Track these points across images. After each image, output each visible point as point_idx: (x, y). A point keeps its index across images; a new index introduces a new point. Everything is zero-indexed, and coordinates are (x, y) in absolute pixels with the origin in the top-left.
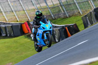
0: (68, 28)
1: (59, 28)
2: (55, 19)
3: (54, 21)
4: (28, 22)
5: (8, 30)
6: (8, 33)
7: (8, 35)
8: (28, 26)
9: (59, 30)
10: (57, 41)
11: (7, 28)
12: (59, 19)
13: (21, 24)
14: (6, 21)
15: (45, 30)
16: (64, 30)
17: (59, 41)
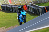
0: (46, 8)
1: (41, 8)
2: (40, 3)
3: (39, 4)
4: (26, 5)
5: (16, 9)
6: (16, 10)
7: (16, 11)
8: (26, 7)
9: (42, 9)
10: (41, 14)
11: (16, 8)
12: (41, 3)
13: (23, 6)
14: (15, 4)
15: (23, 15)
16: (44, 9)
17: (42, 14)
